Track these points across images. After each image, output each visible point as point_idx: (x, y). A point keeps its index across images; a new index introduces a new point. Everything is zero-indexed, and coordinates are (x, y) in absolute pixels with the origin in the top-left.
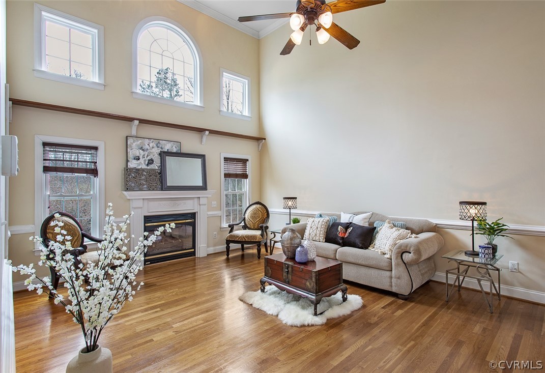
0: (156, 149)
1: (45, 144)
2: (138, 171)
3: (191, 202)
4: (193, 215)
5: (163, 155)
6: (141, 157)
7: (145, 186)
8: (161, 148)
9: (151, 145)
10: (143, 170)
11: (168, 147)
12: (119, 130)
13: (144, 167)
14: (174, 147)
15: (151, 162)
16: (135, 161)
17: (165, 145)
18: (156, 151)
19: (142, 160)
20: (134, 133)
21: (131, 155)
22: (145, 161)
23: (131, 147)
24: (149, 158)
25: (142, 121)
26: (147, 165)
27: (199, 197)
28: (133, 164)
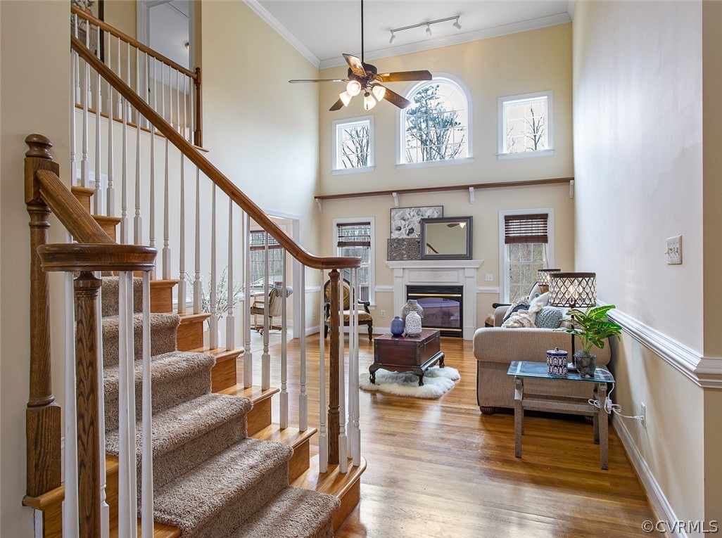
0: (417, 217)
1: (339, 225)
2: (399, 241)
3: (455, 273)
4: (459, 289)
5: (424, 221)
6: (402, 228)
7: (405, 256)
8: (422, 216)
9: (412, 214)
10: (404, 240)
11: (428, 213)
12: (383, 204)
13: (405, 236)
14: (435, 213)
15: (411, 231)
16: (397, 232)
17: (426, 211)
18: (417, 219)
19: (403, 230)
20: (397, 205)
21: (394, 227)
22: (406, 230)
23: (394, 218)
24: (410, 227)
25: (400, 192)
26: (408, 235)
27: (464, 268)
28: (396, 235)
